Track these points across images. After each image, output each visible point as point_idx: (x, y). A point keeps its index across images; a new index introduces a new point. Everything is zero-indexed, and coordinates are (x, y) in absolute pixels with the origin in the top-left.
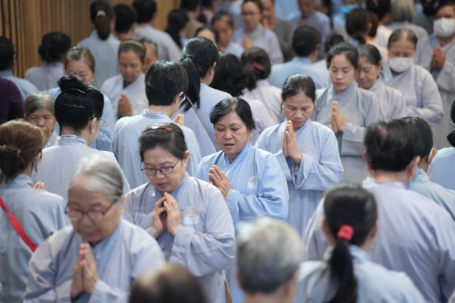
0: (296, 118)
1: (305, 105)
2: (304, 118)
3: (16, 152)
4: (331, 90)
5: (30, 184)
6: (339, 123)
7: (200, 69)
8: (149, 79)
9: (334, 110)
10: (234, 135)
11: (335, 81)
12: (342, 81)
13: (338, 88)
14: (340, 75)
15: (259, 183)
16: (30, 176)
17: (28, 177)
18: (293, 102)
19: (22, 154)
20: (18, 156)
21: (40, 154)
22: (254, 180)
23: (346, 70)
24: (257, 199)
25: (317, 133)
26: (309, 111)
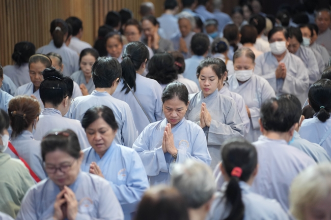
0: (172, 117)
1: (178, 107)
2: (178, 118)
3: (23, 115)
4: (200, 94)
5: (31, 137)
6: (206, 120)
7: (135, 64)
8: (95, 70)
9: (203, 109)
10: (103, 136)
11: (204, 87)
12: (209, 87)
13: (206, 93)
14: (207, 83)
15: (128, 175)
16: (32, 132)
17: (30, 133)
18: (170, 104)
19: (26, 117)
20: (24, 118)
21: (38, 118)
22: (123, 173)
23: (212, 78)
24: (127, 188)
25: (190, 129)
26: (182, 111)
